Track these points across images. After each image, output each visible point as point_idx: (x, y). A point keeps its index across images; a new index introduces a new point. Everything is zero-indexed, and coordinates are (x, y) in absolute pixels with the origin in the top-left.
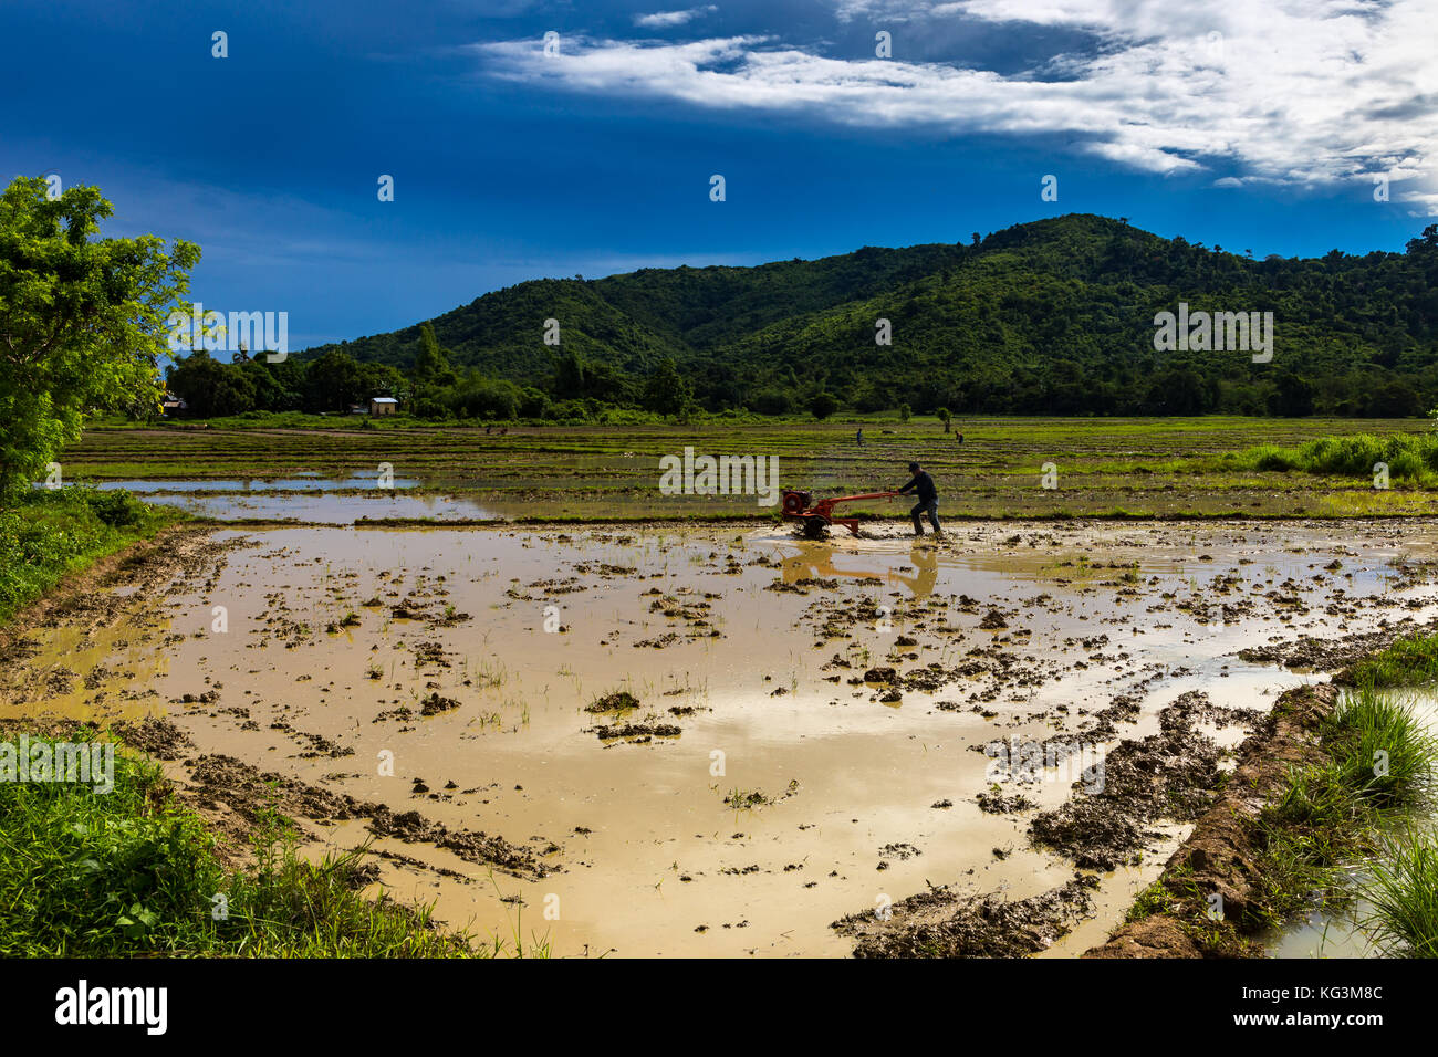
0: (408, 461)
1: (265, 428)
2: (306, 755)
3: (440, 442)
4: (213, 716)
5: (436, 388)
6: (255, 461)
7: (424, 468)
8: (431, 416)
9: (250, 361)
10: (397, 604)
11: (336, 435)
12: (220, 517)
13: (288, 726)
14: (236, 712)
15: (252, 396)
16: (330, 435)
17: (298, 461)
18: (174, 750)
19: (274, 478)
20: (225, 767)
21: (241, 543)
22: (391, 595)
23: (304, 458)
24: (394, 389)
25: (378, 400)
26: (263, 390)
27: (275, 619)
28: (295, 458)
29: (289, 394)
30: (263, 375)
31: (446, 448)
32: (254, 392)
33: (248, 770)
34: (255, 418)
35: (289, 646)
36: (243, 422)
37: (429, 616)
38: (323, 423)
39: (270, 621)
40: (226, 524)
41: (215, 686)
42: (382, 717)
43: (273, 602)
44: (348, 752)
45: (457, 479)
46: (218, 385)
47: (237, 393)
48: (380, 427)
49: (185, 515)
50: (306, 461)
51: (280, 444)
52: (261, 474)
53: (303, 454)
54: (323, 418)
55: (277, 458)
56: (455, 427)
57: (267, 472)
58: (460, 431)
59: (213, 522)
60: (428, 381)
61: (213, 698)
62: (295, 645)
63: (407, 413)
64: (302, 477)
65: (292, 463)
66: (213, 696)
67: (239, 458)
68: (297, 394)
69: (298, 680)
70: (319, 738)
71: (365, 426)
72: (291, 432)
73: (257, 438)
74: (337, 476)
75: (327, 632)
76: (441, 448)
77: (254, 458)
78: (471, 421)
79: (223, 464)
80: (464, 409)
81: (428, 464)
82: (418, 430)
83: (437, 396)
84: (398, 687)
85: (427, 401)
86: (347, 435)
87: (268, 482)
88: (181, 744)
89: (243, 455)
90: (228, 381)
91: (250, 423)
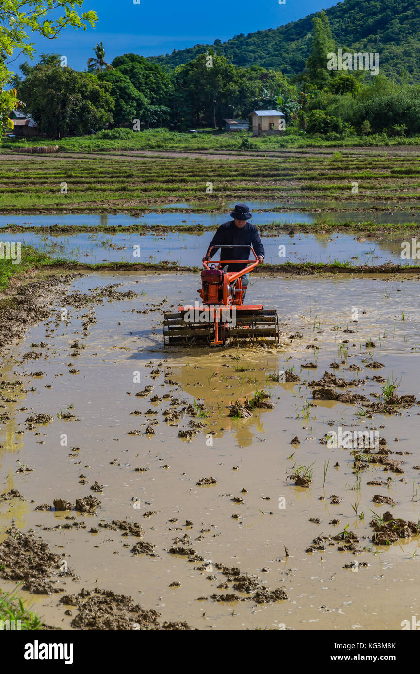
0: (303, 189)
1: (125, 150)
2: (222, 599)
3: (340, 165)
4: (93, 531)
5: (331, 96)
6: (117, 190)
7: (325, 197)
8: (325, 132)
9: (108, 68)
10: (317, 380)
11: (210, 158)
12: (82, 260)
13: (192, 552)
14: (122, 527)
15: (110, 110)
16: (203, 157)
17: (169, 190)
18: (47, 580)
19: (142, 210)
20: (115, 611)
21: (110, 292)
22: (306, 366)
23: (176, 186)
24: (280, 99)
25: (259, 113)
26: (123, 103)
27: (160, 396)
28: (165, 186)
29: (153, 108)
30: (122, 85)
31: (349, 172)
32: (112, 106)
33: (145, 617)
34: (115, 137)
35: (182, 435)
36: (100, 142)
37: (362, 398)
38: (194, 143)
39: (154, 400)
40: (89, 268)
41: (92, 488)
42: (317, 545)
43: (157, 372)
44: (278, 596)
45: (369, 211)
46: (71, 98)
47: (92, 108)
48: (263, 147)
49: (41, 258)
50: (178, 189)
51: (145, 170)
52: (125, 206)
53: (173, 181)
54: (194, 137)
55: (144, 186)
56: (355, 146)
57: (133, 204)
58: (362, 151)
59: (74, 266)
60: (321, 87)
61: (91, 505)
62: (189, 433)
63: (296, 129)
64: (176, 210)
65: (161, 193)
66: (92, 503)
67: (98, 186)
68: (164, 108)
69: (199, 484)
70: (235, 572)
71: (245, 146)
72: (155, 154)
73: (117, 162)
74: (219, 209)
75: (231, 416)
76: (342, 173)
77: (116, 186)
78: (376, 139)
79: (81, 193)
80: (367, 123)
81: (328, 193)
82: (309, 150)
83: (334, 106)
84: (334, 500)
85: (320, 114)
86: (223, 158)
87: (136, 215)
88: (56, 571)
89: (104, 183)
90: (82, 93)
91: (107, 144)
